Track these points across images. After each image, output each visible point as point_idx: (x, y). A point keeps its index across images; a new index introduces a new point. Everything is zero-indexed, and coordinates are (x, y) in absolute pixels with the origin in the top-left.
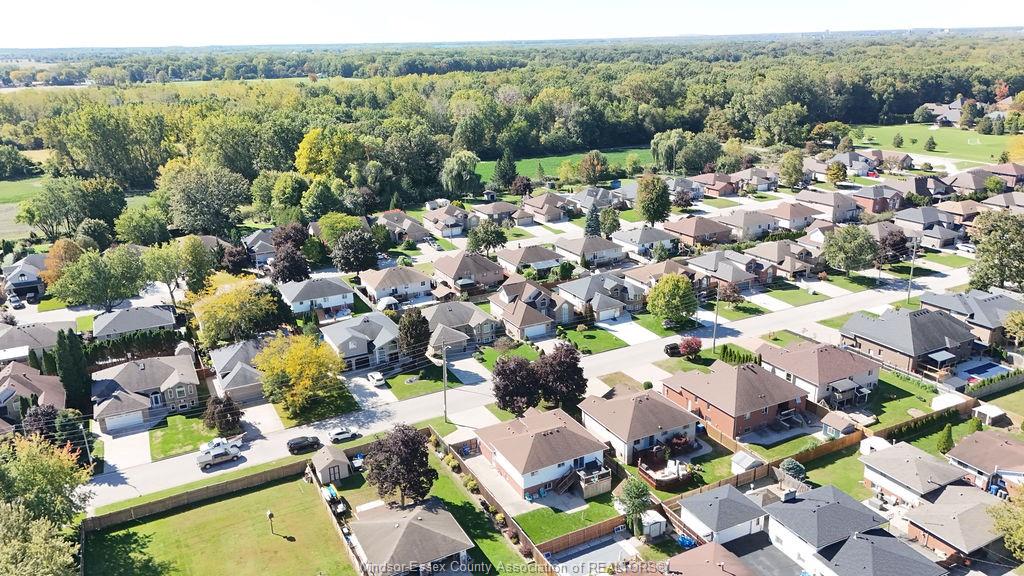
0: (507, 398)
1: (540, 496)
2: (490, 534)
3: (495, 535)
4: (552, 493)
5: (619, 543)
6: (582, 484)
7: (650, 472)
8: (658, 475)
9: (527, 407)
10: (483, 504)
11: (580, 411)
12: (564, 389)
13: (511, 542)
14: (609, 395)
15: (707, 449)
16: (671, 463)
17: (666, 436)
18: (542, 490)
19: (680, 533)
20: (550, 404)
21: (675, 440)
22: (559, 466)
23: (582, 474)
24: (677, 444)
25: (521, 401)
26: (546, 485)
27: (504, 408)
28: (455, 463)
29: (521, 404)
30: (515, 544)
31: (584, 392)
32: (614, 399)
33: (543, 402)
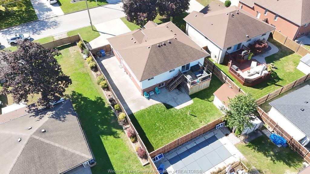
0: (133, 14)
1: (155, 93)
2: (114, 130)
3: (119, 131)
4: (165, 90)
5: (220, 140)
6: (188, 85)
7: (239, 72)
8: (245, 74)
9: (148, 21)
10: (111, 100)
11: (185, 23)
12: (174, 7)
13: (130, 141)
14: (205, 11)
15: (275, 50)
16: (254, 64)
17: (249, 42)
18: (157, 89)
19: (271, 130)
20: (164, 17)
21: (257, 46)
22: (170, 71)
23: (188, 77)
24: (259, 49)
25: (143, 16)
26: (160, 85)
27: (131, 21)
28: (93, 64)
29: (142, 18)
30: (133, 142)
31: (187, 8)
32: (209, 14)
33: (158, 16)
